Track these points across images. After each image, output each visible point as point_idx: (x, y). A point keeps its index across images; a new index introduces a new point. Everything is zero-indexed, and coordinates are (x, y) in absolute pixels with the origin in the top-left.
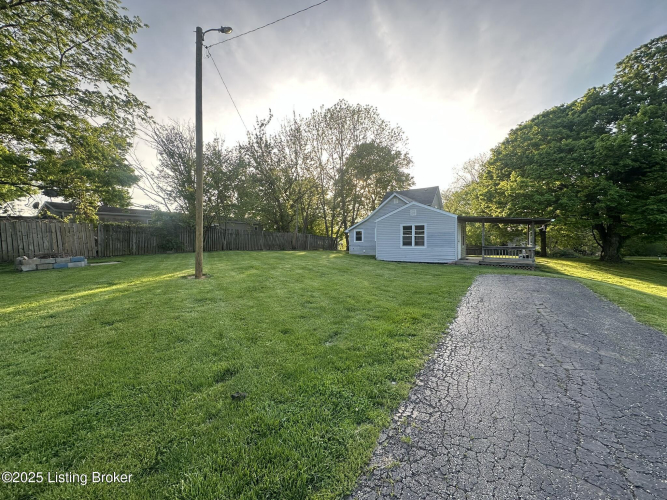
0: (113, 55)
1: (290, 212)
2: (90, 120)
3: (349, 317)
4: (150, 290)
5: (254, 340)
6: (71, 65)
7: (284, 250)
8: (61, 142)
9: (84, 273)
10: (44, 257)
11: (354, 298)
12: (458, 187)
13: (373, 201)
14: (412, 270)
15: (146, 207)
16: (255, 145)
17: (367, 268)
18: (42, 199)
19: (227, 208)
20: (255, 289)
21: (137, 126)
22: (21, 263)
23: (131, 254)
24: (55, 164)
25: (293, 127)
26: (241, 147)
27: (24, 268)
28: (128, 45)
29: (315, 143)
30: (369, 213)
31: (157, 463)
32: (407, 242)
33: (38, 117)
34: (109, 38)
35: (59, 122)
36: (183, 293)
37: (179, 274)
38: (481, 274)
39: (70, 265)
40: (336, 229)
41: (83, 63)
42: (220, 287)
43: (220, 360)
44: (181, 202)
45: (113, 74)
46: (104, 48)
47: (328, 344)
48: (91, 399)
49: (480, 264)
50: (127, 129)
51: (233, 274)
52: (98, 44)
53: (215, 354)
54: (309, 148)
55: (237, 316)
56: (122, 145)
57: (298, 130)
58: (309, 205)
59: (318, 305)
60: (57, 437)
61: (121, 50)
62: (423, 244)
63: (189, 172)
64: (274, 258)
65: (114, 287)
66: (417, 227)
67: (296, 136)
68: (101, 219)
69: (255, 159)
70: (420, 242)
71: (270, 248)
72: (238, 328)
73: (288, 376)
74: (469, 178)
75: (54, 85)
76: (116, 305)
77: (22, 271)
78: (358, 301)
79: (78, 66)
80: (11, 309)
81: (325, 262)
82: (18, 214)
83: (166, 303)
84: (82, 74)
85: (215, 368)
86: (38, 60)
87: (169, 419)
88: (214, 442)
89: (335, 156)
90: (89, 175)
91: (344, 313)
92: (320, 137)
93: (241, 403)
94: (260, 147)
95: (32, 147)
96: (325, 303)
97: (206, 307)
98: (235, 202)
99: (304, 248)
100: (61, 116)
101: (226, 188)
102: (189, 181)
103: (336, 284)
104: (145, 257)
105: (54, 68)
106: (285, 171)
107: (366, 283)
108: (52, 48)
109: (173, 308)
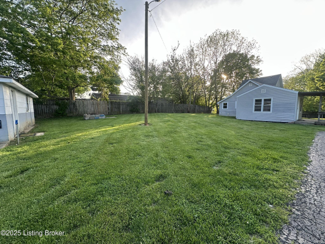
0: (113, 27)
1: (187, 93)
2: (105, 58)
3: (225, 152)
4: (127, 130)
5: (173, 160)
6: (98, 35)
7: (183, 113)
8: (96, 68)
9: (104, 121)
10: (92, 114)
11: (227, 141)
12: (294, 74)
13: (234, 86)
14: (263, 126)
15: (125, 93)
16: (171, 61)
17: (232, 123)
18: (91, 92)
19: (157, 93)
20: (171, 132)
21: (122, 58)
22: (85, 117)
23: (120, 114)
24: (94, 77)
25: (189, 49)
26: (164, 63)
27: (86, 118)
28: (118, 21)
29: (201, 56)
30: (231, 93)
31: (129, 224)
32: (258, 109)
33: (89, 59)
34: (111, 20)
35: (95, 60)
36: (140, 132)
37: (138, 123)
38: (320, 131)
39: (100, 118)
40: (211, 102)
41: (102, 33)
42: (155, 130)
43: (157, 169)
44: (139, 91)
45: (113, 36)
46: (109, 25)
47: (215, 168)
48: (103, 179)
49: (316, 124)
50: (118, 60)
51: (161, 124)
52: (107, 24)
53: (155, 165)
54: (197, 60)
55: (164, 146)
56: (117, 68)
57: (192, 50)
58: (197, 89)
59: (206, 143)
60: (90, 196)
61: (115, 24)
62: (269, 110)
63: (142, 77)
64: (179, 117)
65: (114, 128)
66: (265, 100)
67: (191, 54)
68: (110, 99)
69: (171, 68)
70: (267, 109)
71: (177, 112)
72: (165, 152)
73: (194, 185)
74: (304, 67)
75: (93, 44)
76: (114, 136)
77: (85, 119)
78: (230, 143)
79: (101, 35)
80: (80, 134)
81: (207, 120)
82: (84, 98)
83: (133, 136)
84: (102, 39)
85: (155, 173)
86: (88, 35)
87: (135, 198)
88: (157, 220)
89: (212, 62)
90: (105, 80)
91: (223, 149)
92: (204, 53)
93: (170, 198)
94: (173, 62)
95: (87, 71)
96: (210, 142)
97: (150, 139)
98: (161, 90)
99: (194, 112)
100: (96, 57)
101: (158, 84)
102: (142, 81)
103: (215, 132)
104: (125, 115)
105: (93, 38)
106: (185, 73)
107: (233, 133)
108: (93, 29)
109: (136, 139)
